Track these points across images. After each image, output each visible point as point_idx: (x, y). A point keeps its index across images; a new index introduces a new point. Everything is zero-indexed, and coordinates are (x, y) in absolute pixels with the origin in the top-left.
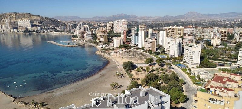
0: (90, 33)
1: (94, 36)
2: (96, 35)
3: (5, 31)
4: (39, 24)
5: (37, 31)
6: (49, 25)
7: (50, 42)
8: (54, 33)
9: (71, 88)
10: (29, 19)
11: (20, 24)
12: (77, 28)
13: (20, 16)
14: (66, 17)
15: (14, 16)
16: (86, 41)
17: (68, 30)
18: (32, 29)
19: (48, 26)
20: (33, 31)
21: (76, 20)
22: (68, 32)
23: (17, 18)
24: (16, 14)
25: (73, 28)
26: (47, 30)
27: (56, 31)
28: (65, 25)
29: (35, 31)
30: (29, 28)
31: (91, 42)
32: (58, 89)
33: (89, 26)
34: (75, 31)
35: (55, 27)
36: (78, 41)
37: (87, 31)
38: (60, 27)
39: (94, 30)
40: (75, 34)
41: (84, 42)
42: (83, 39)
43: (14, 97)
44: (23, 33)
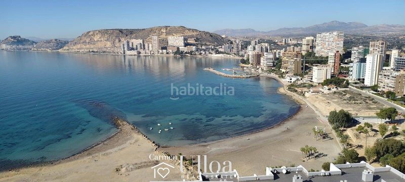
0: (271, 56)
1: (276, 62)
2: (281, 60)
3: (152, 52)
4: (194, 42)
5: (191, 53)
6: (208, 43)
7: (207, 69)
8: (214, 56)
9: (234, 145)
10: (182, 35)
11: (170, 43)
12: (250, 48)
13: (171, 31)
14: (233, 30)
15: (164, 31)
16: (262, 70)
17: (235, 50)
18: (185, 49)
19: (207, 45)
20: (186, 53)
21: (249, 35)
22: (234, 54)
23: (168, 33)
24: (166, 27)
25: (242, 48)
26: (204, 50)
27: (218, 52)
28: (232, 43)
29: (189, 53)
30: (182, 48)
31: (271, 71)
32: (214, 142)
33: (270, 45)
34: (245, 53)
35: (217, 46)
36: (249, 68)
37: (266, 53)
38: (223, 47)
39: (278, 51)
40: (245, 58)
41: (260, 71)
42: (258, 67)
43: (156, 145)
44: (173, 55)
